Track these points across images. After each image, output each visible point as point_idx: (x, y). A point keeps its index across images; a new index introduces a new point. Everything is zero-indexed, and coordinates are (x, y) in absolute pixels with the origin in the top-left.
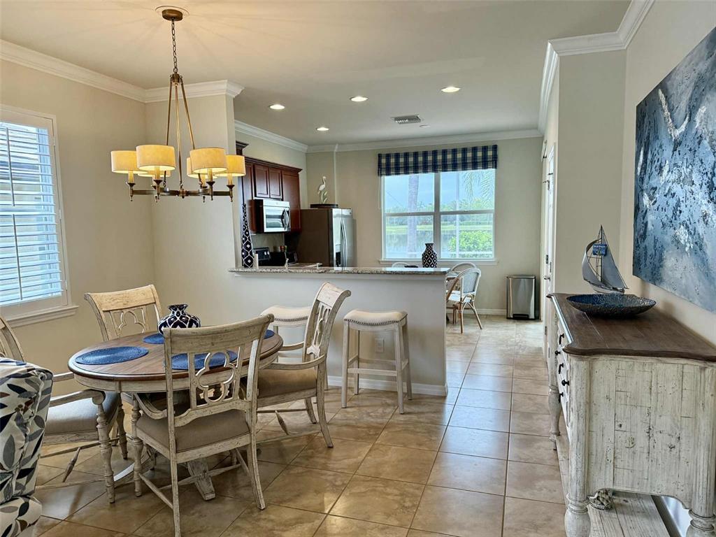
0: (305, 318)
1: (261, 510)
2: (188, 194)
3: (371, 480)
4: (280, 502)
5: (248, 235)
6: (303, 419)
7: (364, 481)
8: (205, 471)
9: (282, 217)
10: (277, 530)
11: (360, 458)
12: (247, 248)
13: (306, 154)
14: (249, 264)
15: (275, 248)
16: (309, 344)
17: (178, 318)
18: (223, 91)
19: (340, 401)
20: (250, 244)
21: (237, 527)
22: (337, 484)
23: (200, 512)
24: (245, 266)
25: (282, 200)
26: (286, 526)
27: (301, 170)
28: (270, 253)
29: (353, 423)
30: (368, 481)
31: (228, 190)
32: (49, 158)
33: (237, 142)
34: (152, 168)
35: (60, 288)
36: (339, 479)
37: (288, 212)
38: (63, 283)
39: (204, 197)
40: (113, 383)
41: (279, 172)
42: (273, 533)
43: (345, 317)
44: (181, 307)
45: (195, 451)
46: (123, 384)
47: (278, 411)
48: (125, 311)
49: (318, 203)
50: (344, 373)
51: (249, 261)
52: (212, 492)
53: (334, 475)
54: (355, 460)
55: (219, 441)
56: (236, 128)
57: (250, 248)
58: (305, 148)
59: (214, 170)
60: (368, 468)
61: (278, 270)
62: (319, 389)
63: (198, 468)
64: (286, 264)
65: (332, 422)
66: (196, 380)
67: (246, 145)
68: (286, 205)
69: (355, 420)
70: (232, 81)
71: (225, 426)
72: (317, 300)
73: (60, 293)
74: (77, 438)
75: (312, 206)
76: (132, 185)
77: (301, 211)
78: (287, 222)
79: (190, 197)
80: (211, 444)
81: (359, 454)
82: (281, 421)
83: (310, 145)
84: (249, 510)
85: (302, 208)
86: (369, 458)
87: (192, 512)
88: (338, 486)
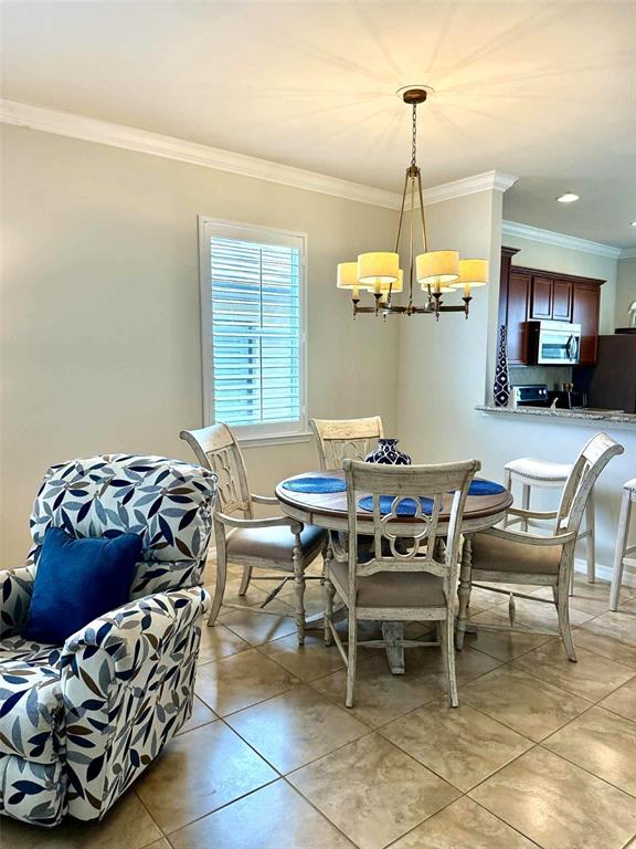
0: (563, 479)
1: (451, 706)
2: (414, 310)
3: (619, 721)
4: (480, 706)
5: (503, 365)
6: (547, 613)
7: (609, 719)
8: (398, 639)
9: (567, 347)
10: (464, 739)
11: (613, 686)
12: (501, 382)
13: (619, 261)
14: (502, 402)
15: (556, 386)
16: (563, 516)
17: (386, 454)
18: (488, 184)
19: (607, 601)
20: (506, 377)
21: (417, 717)
22: (565, 708)
23: (382, 684)
24: (497, 405)
25: (571, 322)
26: (476, 737)
27: (604, 282)
28: (548, 392)
29: (619, 636)
30: (613, 720)
31: (463, 303)
32: (297, 279)
33: (503, 248)
34: (373, 280)
35: (298, 413)
36: (570, 703)
37: (577, 338)
38: (301, 407)
39: (438, 315)
40: (306, 514)
41: (570, 285)
42: (456, 741)
43: (626, 485)
44: (392, 442)
45: (377, 610)
46: (314, 516)
47: (514, 594)
48: (346, 442)
49: (628, 327)
50: (616, 562)
51: (503, 398)
52: (401, 667)
53: (564, 696)
54: (602, 686)
55: (407, 606)
56: (504, 230)
57: (506, 381)
58: (615, 253)
59: (445, 279)
60: (621, 702)
61: (538, 412)
62: (561, 577)
63: (392, 633)
64: (553, 406)
65: (587, 627)
66: (381, 526)
67: (517, 250)
68: (576, 329)
69: (623, 632)
70: (502, 170)
71: (416, 590)
72: (582, 456)
73: (297, 419)
74: (274, 565)
75: (618, 331)
76: (356, 301)
77: (599, 337)
78: (575, 351)
79: (416, 314)
80: (397, 607)
81: (614, 680)
82: (512, 607)
83: (623, 247)
84: (438, 703)
85: (600, 334)
86: (626, 689)
87: (374, 682)
88: (567, 712)
